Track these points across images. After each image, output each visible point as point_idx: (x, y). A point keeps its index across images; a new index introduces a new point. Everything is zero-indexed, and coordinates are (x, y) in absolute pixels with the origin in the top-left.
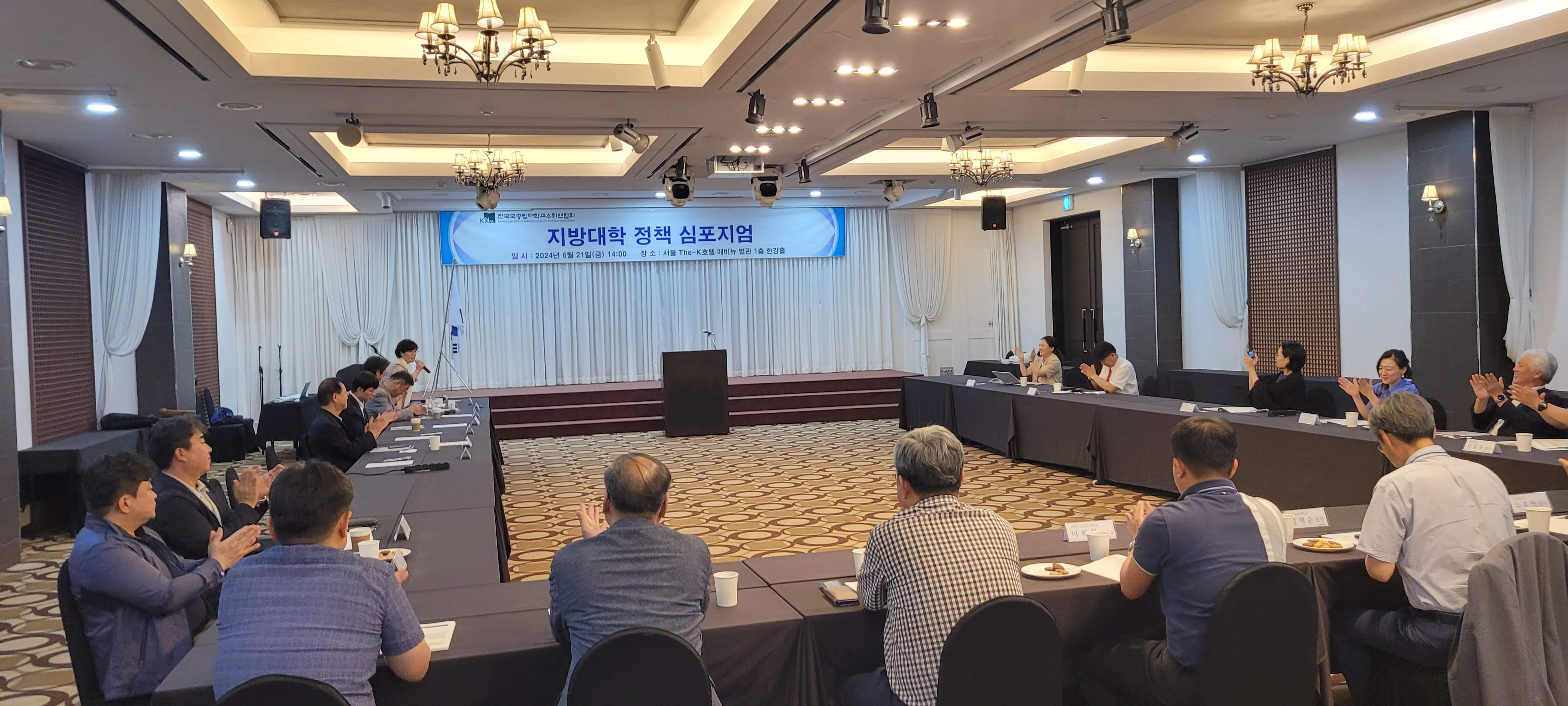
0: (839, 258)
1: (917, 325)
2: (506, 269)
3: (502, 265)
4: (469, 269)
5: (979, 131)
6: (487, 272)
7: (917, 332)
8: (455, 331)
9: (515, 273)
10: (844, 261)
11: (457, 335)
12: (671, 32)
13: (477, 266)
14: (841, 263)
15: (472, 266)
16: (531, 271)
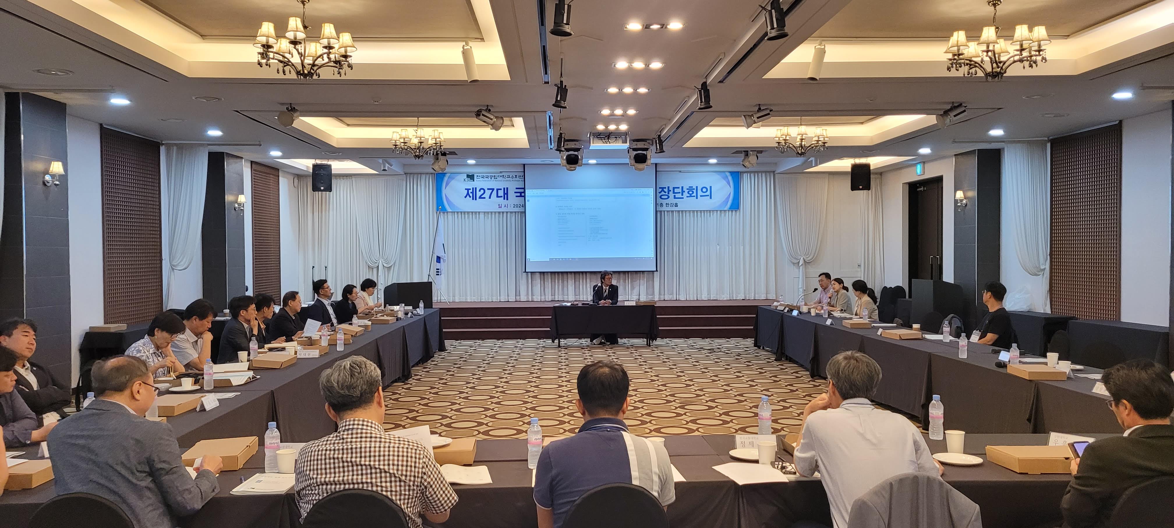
0: (734, 211)
1: (796, 265)
2: (482, 215)
3: (479, 212)
4: (456, 215)
5: (768, 112)
6: (468, 217)
7: (797, 270)
8: (439, 259)
9: (488, 218)
10: (738, 213)
11: (440, 262)
12: (481, 39)
13: (461, 212)
14: (736, 215)
15: (458, 212)
16: (499, 217)
